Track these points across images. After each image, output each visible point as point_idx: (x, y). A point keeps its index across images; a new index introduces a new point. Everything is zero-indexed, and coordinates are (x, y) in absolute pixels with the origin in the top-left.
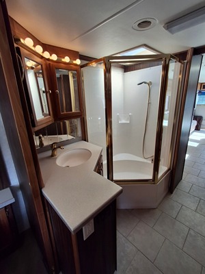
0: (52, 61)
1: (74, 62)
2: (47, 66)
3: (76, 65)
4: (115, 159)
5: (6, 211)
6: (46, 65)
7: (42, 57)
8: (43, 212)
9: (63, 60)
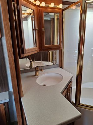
0: (42, 7)
1: (58, 7)
2: (38, 12)
3: (59, 9)
4: (83, 86)
5: (4, 106)
6: (37, 10)
7: (35, 5)
8: (20, 114)
9: (50, 6)
